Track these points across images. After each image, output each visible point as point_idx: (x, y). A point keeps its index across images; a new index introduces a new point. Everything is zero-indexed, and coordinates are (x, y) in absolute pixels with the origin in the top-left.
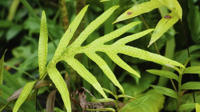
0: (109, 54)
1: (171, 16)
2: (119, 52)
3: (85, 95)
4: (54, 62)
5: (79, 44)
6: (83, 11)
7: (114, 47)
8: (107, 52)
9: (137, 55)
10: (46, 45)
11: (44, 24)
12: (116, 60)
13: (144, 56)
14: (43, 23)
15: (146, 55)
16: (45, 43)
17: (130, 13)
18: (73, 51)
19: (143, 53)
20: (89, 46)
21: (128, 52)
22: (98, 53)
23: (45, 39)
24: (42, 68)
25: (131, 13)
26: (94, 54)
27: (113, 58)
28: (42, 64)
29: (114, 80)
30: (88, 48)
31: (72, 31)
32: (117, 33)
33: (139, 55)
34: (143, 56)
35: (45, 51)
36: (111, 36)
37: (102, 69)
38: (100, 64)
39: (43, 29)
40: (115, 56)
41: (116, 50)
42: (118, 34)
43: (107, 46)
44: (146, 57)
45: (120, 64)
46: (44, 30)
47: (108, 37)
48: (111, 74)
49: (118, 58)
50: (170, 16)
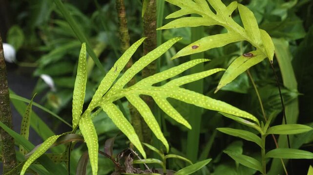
0: (156, 98)
1: (254, 54)
2: (169, 96)
3: (132, 159)
4: (90, 109)
5: (122, 85)
6: (136, 45)
7: (164, 90)
8: (154, 95)
9: (193, 100)
10: (84, 88)
11: (83, 60)
12: (163, 106)
13: (203, 102)
14: (81, 59)
15: (205, 101)
16: (83, 86)
17: (195, 47)
18: (113, 94)
19: (202, 98)
20: (132, 88)
21: (181, 97)
22: (142, 97)
23: (83, 80)
24: (76, 118)
25: (197, 47)
26: (137, 98)
27: (161, 103)
28: (77, 113)
29: (157, 131)
30: (131, 91)
31: (118, 70)
32: (172, 72)
33: (196, 101)
34: (200, 102)
35: (81, 96)
36: (163, 75)
37: (144, 117)
38: (142, 110)
39: (81, 67)
40: (163, 100)
41: (166, 94)
42: (173, 74)
43: (156, 88)
44: (204, 104)
45: (168, 112)
46: (83, 68)
47: (159, 76)
48: (154, 123)
49: (167, 103)
50: (252, 55)
